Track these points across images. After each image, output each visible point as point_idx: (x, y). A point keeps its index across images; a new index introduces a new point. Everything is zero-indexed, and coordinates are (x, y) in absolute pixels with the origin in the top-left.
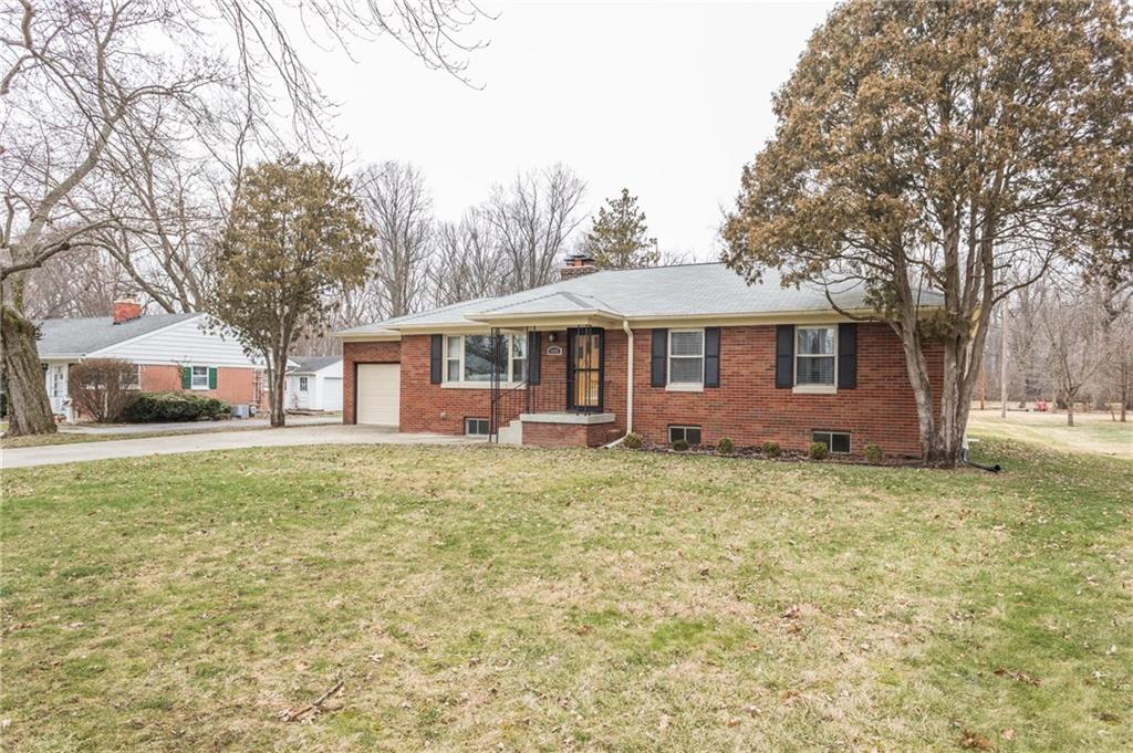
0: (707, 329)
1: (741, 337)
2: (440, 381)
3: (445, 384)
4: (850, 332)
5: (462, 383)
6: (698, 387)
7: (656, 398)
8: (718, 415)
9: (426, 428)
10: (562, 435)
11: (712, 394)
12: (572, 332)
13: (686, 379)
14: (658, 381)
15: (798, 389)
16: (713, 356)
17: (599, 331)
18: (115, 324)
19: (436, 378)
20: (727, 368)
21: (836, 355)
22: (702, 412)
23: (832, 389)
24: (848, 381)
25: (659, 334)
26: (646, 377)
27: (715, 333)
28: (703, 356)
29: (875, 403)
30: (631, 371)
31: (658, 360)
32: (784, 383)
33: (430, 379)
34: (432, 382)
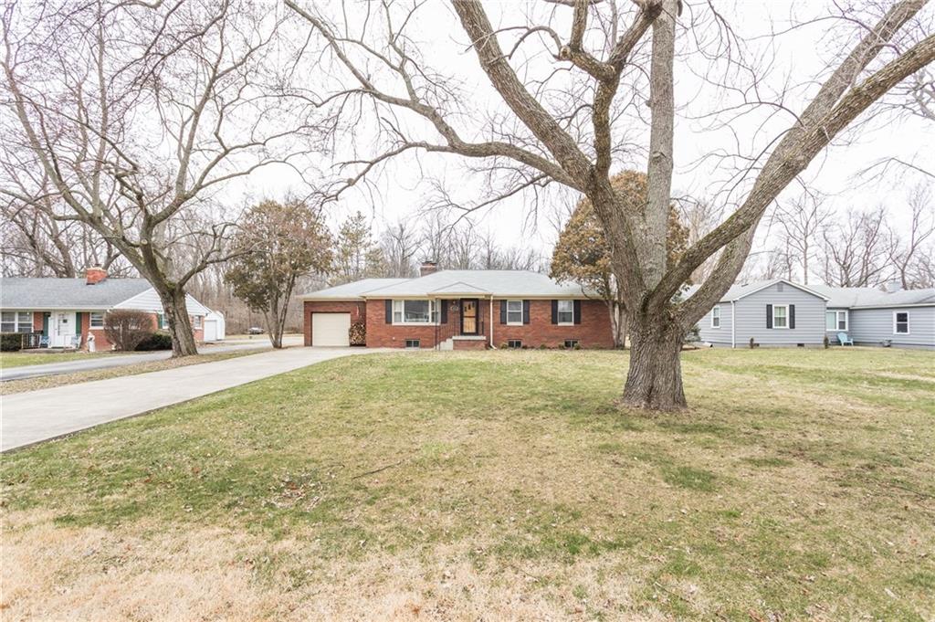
0: (524, 301)
1: (538, 304)
2: (391, 323)
3: (394, 324)
4: (578, 303)
5: (403, 323)
6: (521, 324)
7: (502, 328)
8: (530, 335)
9: (383, 345)
10: (474, 345)
11: (527, 326)
12: (463, 300)
13: (515, 321)
14: (503, 322)
15: (560, 324)
16: (526, 311)
17: (477, 300)
18: (88, 284)
19: (388, 321)
20: (532, 316)
21: (573, 311)
22: (522, 334)
23: (572, 324)
24: (577, 321)
25: (503, 302)
26: (498, 320)
27: (527, 302)
28: (522, 311)
29: (587, 329)
30: (492, 318)
31: (503, 312)
32: (554, 321)
33: (384, 322)
34: (387, 322)
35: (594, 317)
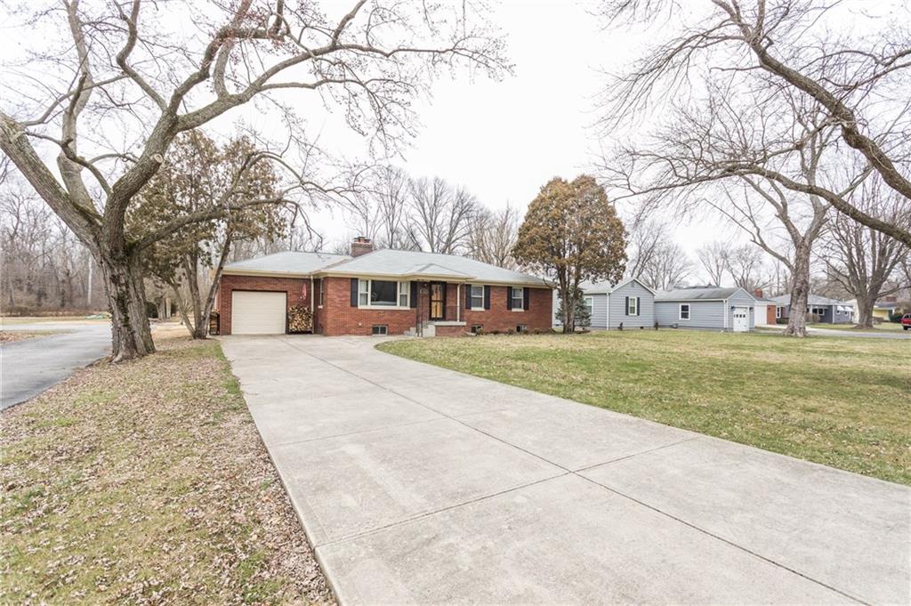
0: (485, 286)
1: (497, 290)
2: (357, 306)
3: (360, 307)
4: (526, 291)
5: (369, 306)
6: (482, 309)
7: (467, 313)
8: (489, 320)
9: (347, 333)
11: (487, 311)
12: (431, 283)
13: (477, 306)
14: (468, 307)
15: (514, 310)
16: (487, 297)
17: (444, 284)
19: (354, 304)
20: (492, 302)
21: (523, 298)
22: (484, 320)
23: (522, 310)
24: (526, 308)
25: (469, 286)
26: (464, 305)
27: (488, 288)
28: (483, 296)
29: (533, 315)
30: (458, 303)
31: (468, 297)
32: (509, 307)
33: (349, 304)
34: (352, 306)
35: (538, 304)
